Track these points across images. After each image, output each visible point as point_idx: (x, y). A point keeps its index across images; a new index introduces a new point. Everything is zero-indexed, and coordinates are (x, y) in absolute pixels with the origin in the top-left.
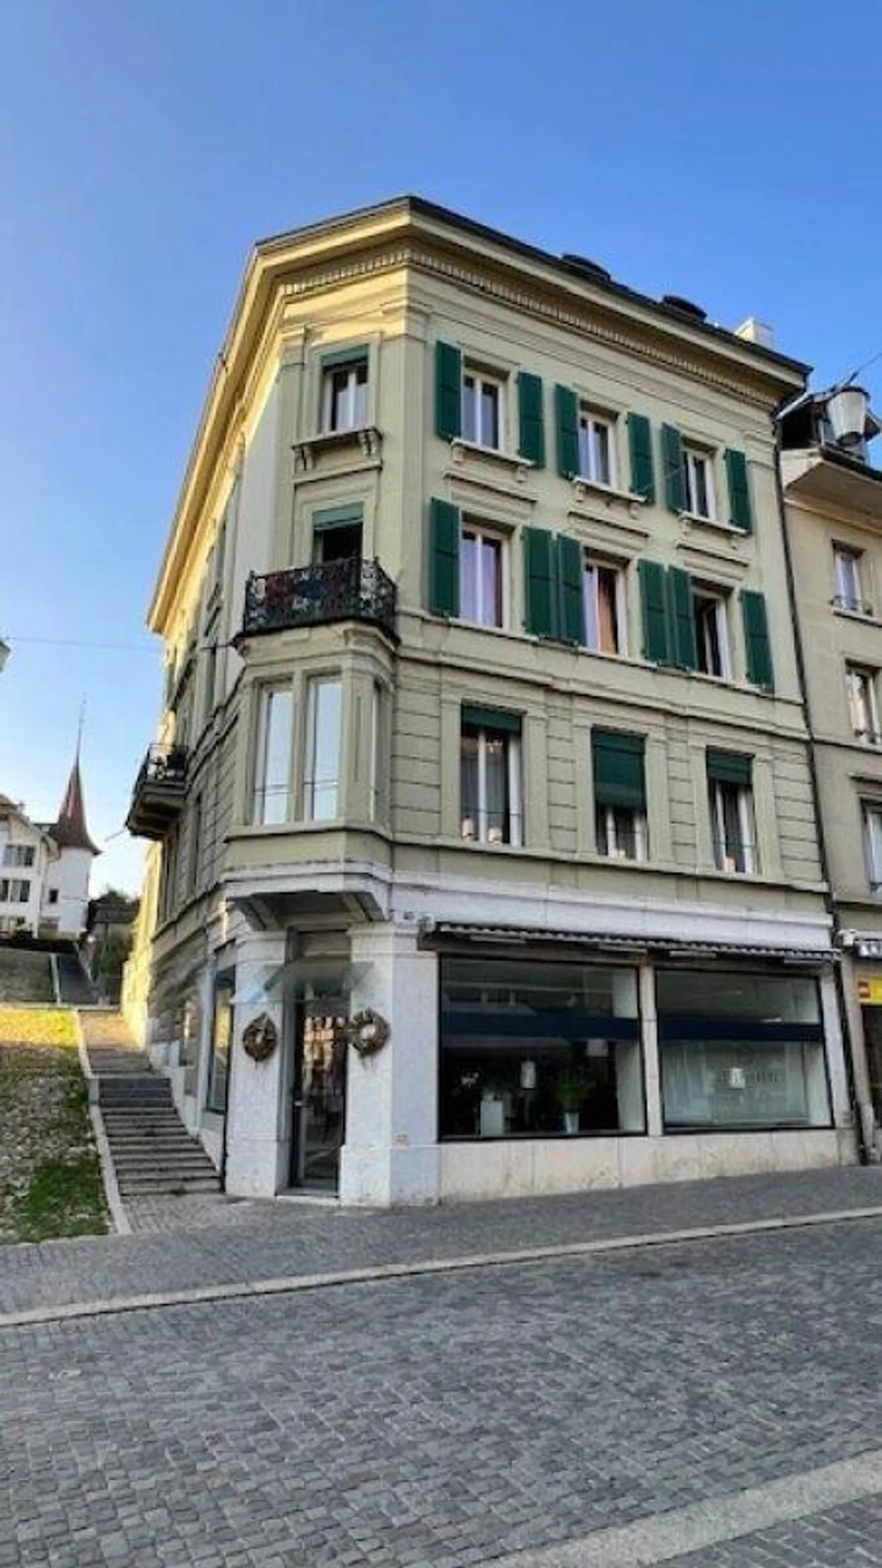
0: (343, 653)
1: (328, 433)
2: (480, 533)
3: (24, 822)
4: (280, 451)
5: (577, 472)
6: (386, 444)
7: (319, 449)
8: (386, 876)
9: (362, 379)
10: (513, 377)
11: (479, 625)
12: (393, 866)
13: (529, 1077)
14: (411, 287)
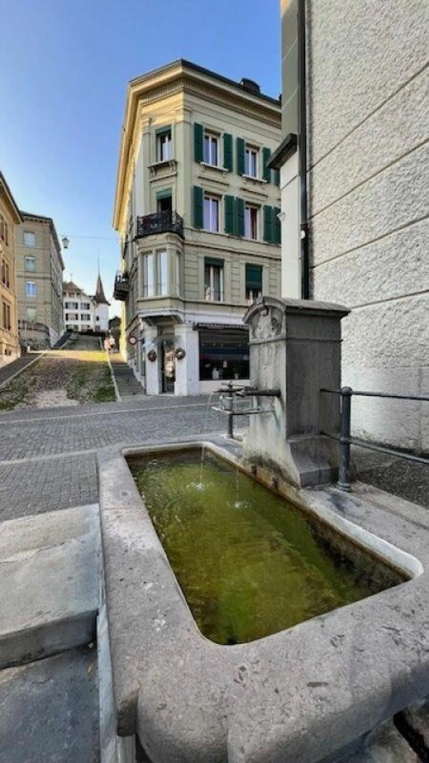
0: (166, 244)
1: (160, 162)
2: (211, 197)
3: (84, 295)
4: (144, 169)
5: (244, 173)
6: (178, 166)
7: (156, 168)
8: (182, 311)
9: (170, 138)
10: (222, 135)
11: (211, 231)
12: (185, 308)
13: (225, 365)
14: (184, 100)
